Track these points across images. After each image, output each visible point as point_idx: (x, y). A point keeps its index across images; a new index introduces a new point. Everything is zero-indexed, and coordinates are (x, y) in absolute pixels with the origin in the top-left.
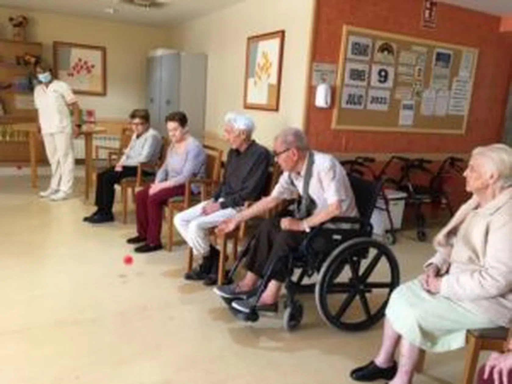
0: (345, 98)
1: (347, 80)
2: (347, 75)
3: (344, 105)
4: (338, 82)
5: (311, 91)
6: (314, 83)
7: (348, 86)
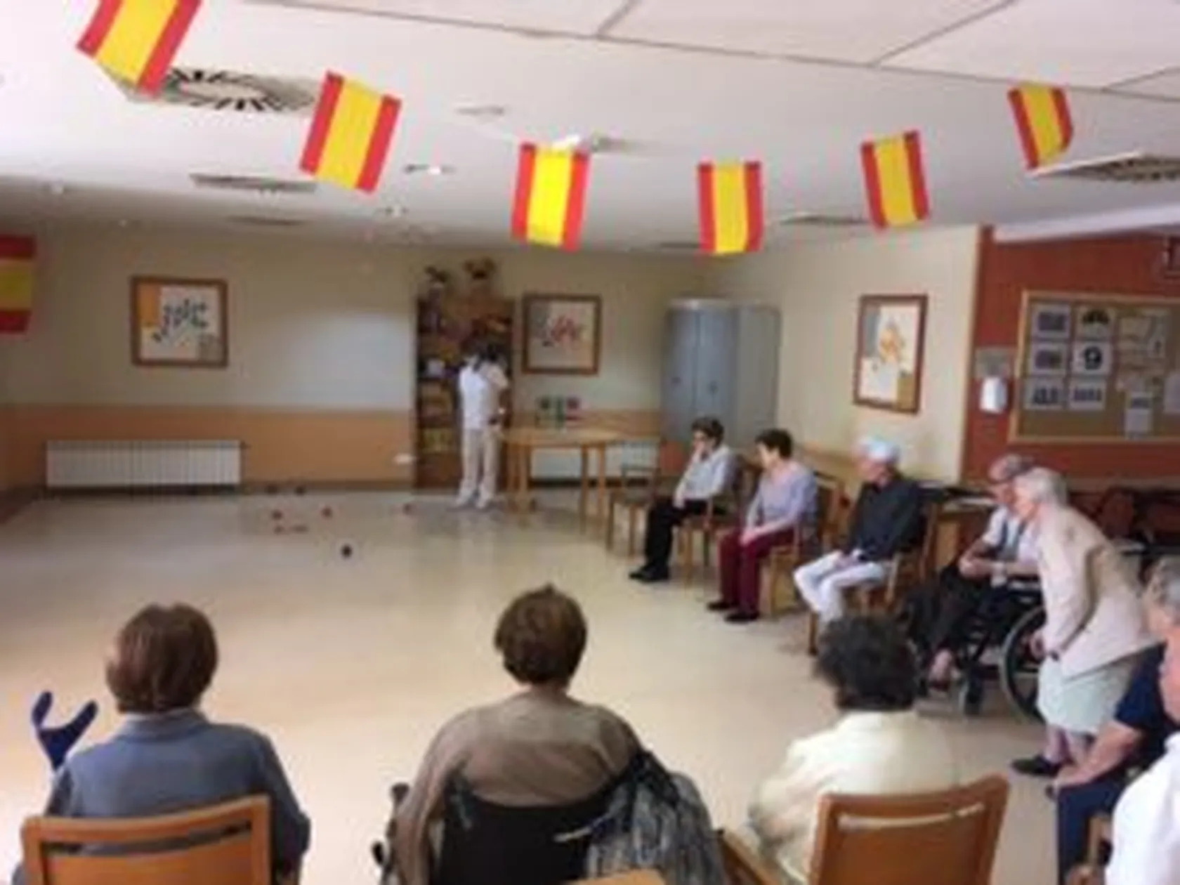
0: (1030, 394)
1: (1032, 368)
2: (1031, 362)
3: (1028, 406)
4: (1017, 373)
5: (974, 390)
6: (978, 375)
7: (1034, 376)
